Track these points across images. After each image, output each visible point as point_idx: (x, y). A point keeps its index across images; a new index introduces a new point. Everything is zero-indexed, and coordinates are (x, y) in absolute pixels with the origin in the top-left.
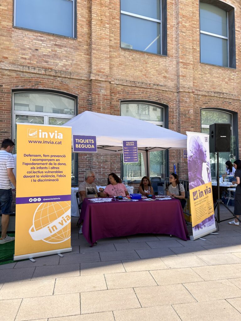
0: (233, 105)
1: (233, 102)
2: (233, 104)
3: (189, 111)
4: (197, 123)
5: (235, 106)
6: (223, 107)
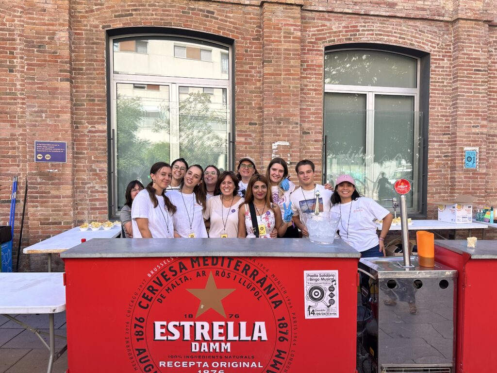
0: (221, 20)
1: (218, 11)
2: (220, 18)
3: (54, 34)
4: (95, 69)
5: (226, 21)
6: (185, 26)
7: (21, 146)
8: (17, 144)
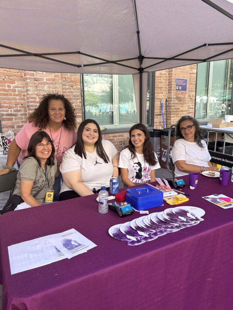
7: (164, 81)
8: (162, 80)
